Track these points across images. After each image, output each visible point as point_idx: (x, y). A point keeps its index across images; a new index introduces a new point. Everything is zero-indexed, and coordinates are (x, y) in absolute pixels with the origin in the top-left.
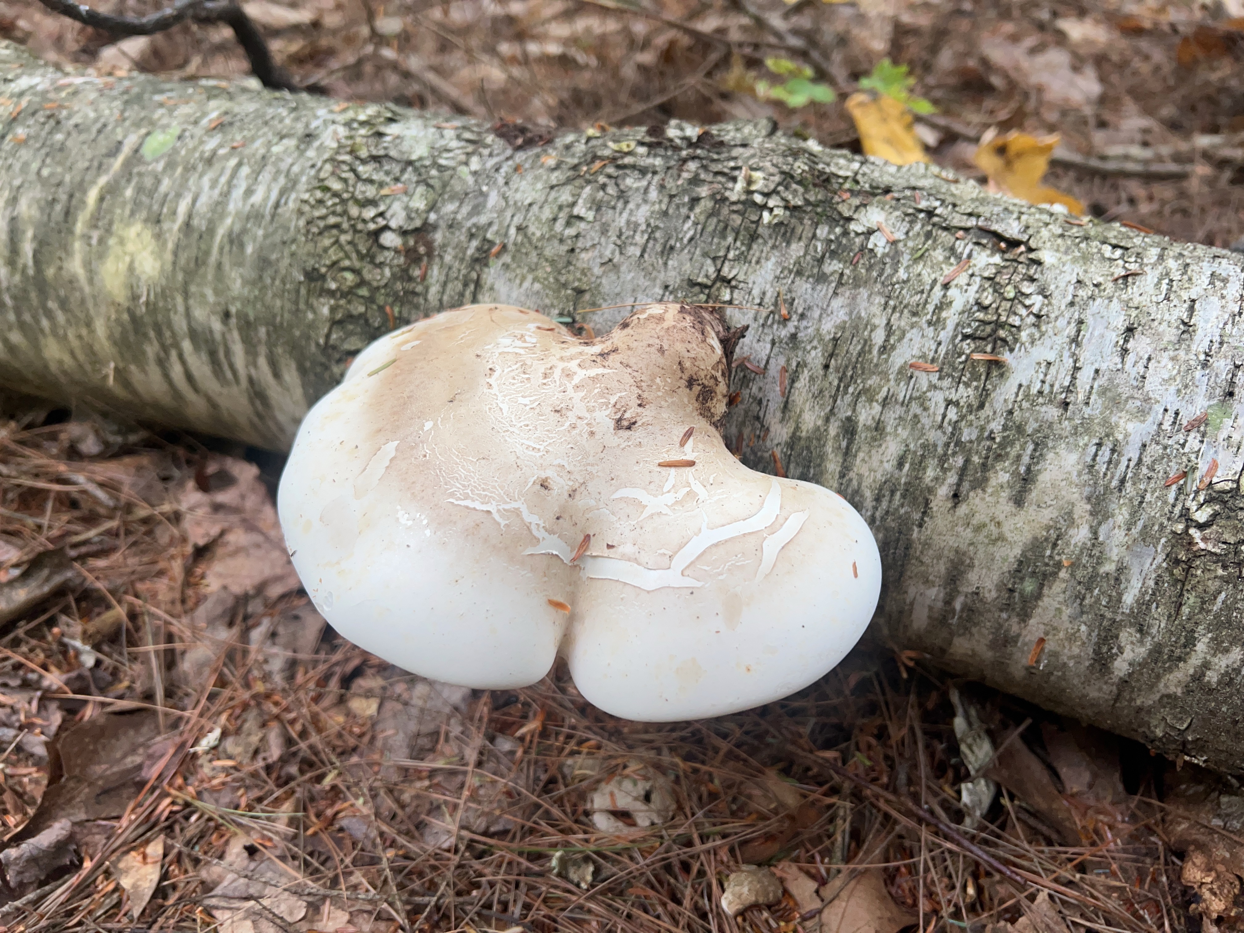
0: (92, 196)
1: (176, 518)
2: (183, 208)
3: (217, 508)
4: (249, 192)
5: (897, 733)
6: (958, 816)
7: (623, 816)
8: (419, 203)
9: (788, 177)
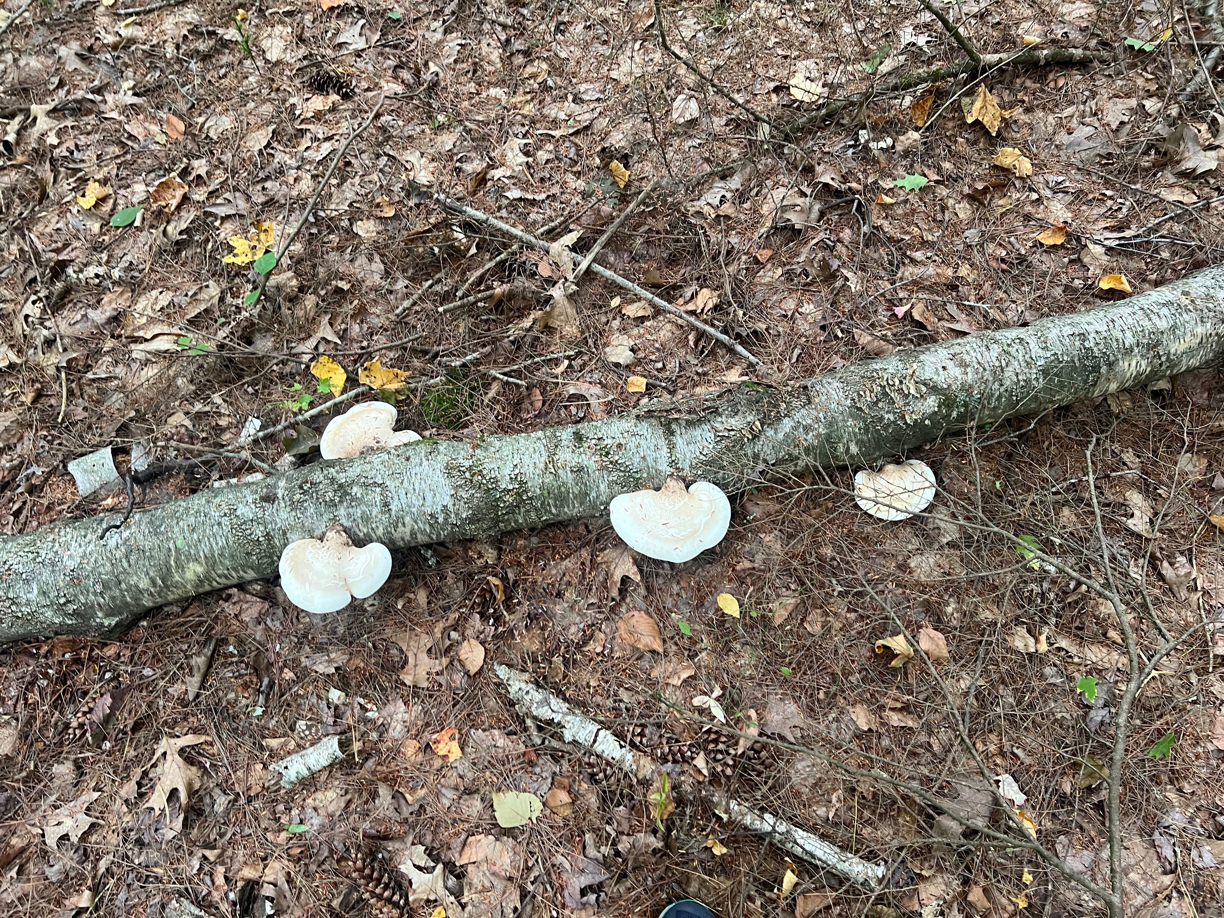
0: (172, 563)
1: (223, 611)
2: (202, 554)
3: (234, 603)
4: (217, 544)
5: (414, 559)
6: (430, 567)
7: (373, 605)
8: (262, 529)
9: (335, 491)
